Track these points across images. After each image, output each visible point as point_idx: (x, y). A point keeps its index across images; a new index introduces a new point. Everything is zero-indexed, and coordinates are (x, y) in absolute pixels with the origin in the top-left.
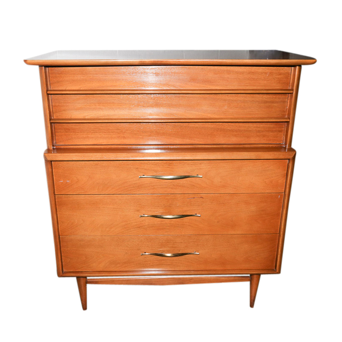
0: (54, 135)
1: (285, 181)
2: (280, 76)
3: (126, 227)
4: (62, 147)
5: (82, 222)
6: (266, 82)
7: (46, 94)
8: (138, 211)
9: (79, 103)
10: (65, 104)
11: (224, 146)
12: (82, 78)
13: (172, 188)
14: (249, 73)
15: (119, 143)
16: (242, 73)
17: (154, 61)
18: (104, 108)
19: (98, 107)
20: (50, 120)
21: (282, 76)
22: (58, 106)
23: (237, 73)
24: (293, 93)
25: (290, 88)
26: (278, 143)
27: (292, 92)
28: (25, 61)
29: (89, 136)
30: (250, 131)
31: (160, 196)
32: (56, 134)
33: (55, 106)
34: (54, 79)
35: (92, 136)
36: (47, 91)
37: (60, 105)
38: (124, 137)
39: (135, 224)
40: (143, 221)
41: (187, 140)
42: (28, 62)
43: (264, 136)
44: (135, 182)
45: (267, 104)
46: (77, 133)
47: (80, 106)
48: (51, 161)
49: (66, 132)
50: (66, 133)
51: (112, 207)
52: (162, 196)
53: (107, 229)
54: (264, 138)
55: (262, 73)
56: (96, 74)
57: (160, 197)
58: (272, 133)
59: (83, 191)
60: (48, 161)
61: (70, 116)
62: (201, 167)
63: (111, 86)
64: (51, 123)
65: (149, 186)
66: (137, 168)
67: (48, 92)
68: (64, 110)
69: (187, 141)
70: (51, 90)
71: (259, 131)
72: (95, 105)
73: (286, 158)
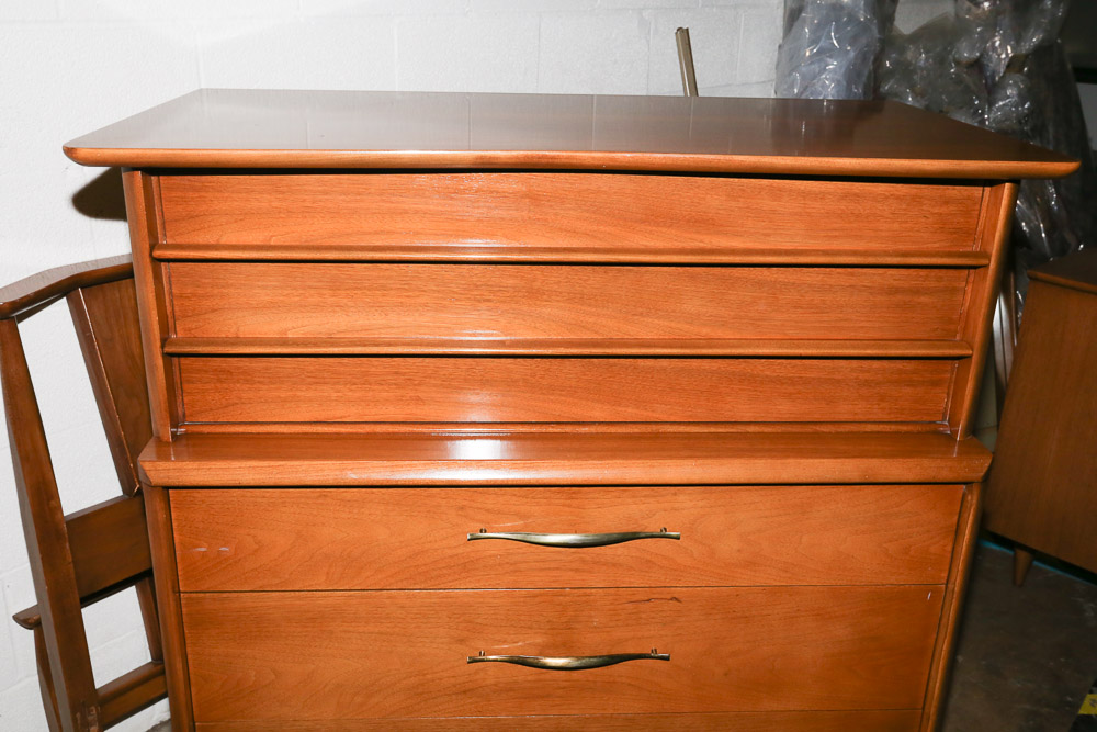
0: (178, 391)
1: (949, 548)
2: (944, 210)
3: (420, 690)
4: (206, 430)
5: (273, 677)
6: (896, 226)
7: (148, 260)
8: (461, 641)
9: (264, 287)
10: (216, 291)
11: (751, 429)
12: (275, 204)
13: (577, 570)
14: (845, 196)
16: (822, 196)
17: (527, 157)
18: (350, 304)
19: (331, 300)
20: (163, 347)
21: (952, 208)
22: (195, 295)
23: (805, 195)
24: (987, 266)
25: (976, 248)
26: (926, 418)
27: (983, 262)
28: (70, 152)
29: (299, 393)
30: (839, 381)
31: (535, 596)
32: (186, 386)
33: (181, 297)
34: (180, 208)
35: (310, 394)
36: (152, 248)
37: (200, 291)
38: (418, 399)
39: (453, 680)
40: (476, 672)
41: (630, 410)
42: (82, 153)
43: (882, 398)
44: (455, 552)
45: (899, 298)
46: (257, 386)
47: (268, 299)
48: (167, 488)
49: (220, 381)
50: (219, 385)
51: (377, 630)
52: (541, 595)
53: (358, 699)
54: (883, 405)
55: (887, 197)
56: (325, 193)
57: (537, 599)
58: (908, 390)
59: (277, 581)
60: (155, 487)
61: (233, 330)
62: (676, 505)
63: (376, 233)
64: (168, 356)
65: (500, 565)
66: (462, 508)
67: (157, 253)
68: (213, 311)
69: (630, 412)
70: (167, 247)
71: (867, 383)
72: (321, 295)
73: (960, 479)
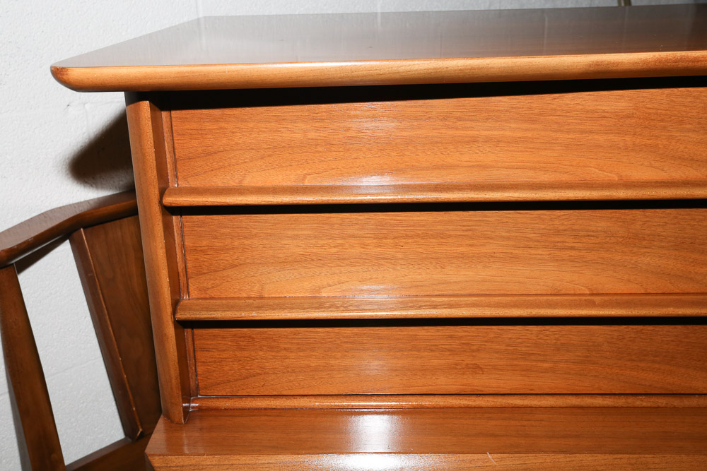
0: (191, 362)
9: (294, 237)
12: (312, 135)
15: (453, 389)
18: (399, 255)
19: (375, 251)
20: (174, 314)
22: (211, 248)
28: (59, 74)
29: (333, 362)
32: (199, 355)
33: (195, 250)
34: (195, 143)
35: (346, 362)
36: (162, 193)
37: (218, 243)
38: (476, 367)
42: (76, 74)
46: (284, 353)
47: (300, 251)
49: (240, 348)
64: (180, 325)
67: (168, 201)
68: (233, 266)
70: (179, 189)
72: (364, 245)
